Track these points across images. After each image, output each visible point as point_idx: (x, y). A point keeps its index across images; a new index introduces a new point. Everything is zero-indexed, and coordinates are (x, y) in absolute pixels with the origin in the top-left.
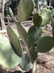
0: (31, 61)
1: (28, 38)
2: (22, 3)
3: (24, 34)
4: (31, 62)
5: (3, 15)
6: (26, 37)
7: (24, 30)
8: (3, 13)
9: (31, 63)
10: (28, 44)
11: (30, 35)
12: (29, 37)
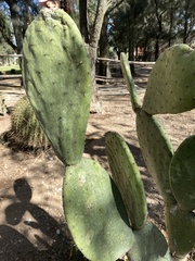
0: (168, 251)
1: (174, 172)
2: (172, 62)
3: (158, 153)
4: (171, 254)
5: (95, 50)
6: (165, 167)
7: (163, 141)
8: (96, 45)
9: (167, 255)
10: (169, 191)
11: (182, 166)
12: (179, 170)
